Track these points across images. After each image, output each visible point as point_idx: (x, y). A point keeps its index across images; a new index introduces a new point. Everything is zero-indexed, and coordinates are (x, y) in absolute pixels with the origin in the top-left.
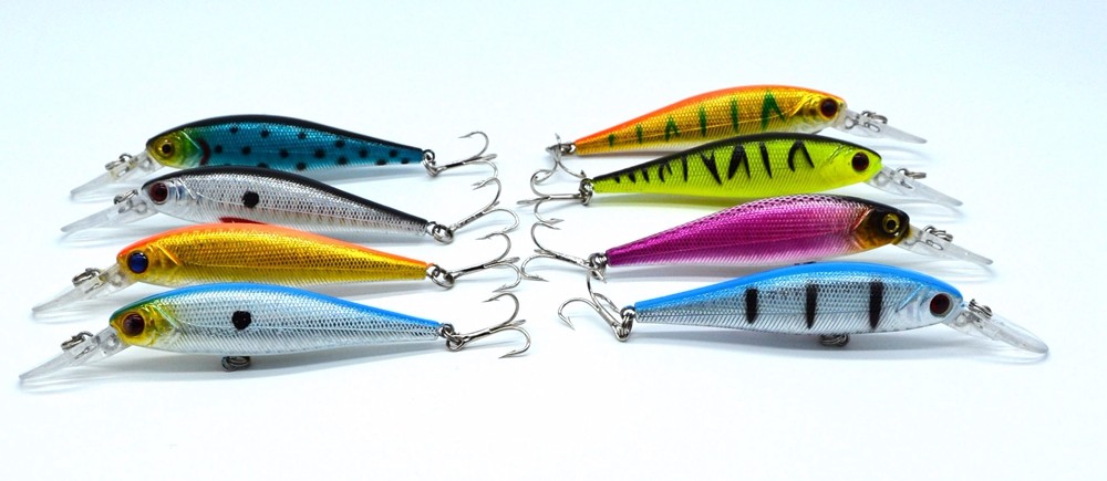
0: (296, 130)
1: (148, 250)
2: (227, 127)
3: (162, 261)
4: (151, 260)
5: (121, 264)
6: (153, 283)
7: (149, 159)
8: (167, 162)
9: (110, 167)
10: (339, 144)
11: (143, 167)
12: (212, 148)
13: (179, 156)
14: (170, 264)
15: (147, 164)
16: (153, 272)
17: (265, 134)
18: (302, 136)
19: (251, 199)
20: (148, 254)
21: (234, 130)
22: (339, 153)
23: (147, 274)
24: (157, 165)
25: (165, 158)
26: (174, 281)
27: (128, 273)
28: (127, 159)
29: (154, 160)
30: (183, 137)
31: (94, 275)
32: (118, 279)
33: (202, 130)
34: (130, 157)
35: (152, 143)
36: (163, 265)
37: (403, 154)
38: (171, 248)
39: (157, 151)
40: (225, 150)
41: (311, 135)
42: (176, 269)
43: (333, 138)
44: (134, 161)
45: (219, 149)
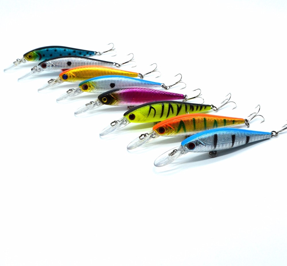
0: (63, 49)
1: (68, 73)
2: (46, 49)
3: (72, 76)
4: (69, 76)
5: (61, 77)
6: (69, 82)
7: (25, 60)
8: (30, 60)
9: (14, 63)
10: (74, 52)
11: (23, 62)
12: (42, 55)
13: (33, 58)
14: (74, 77)
15: (24, 61)
16: (69, 79)
17: (56, 50)
18: (65, 50)
19: (69, 63)
20: (68, 74)
21: (47, 50)
22: (74, 54)
23: (68, 79)
24: (27, 61)
25: (29, 59)
26: (75, 81)
27: (63, 80)
28: (18, 60)
29: (26, 60)
30: (34, 53)
31: (53, 81)
32: (60, 81)
33: (38, 51)
34: (19, 60)
35: (25, 55)
36: (72, 77)
37: (90, 53)
38: (74, 73)
39: (27, 57)
40: (46, 55)
41: (67, 50)
42: (75, 78)
43: (72, 50)
44: (21, 61)
45: (44, 56)
